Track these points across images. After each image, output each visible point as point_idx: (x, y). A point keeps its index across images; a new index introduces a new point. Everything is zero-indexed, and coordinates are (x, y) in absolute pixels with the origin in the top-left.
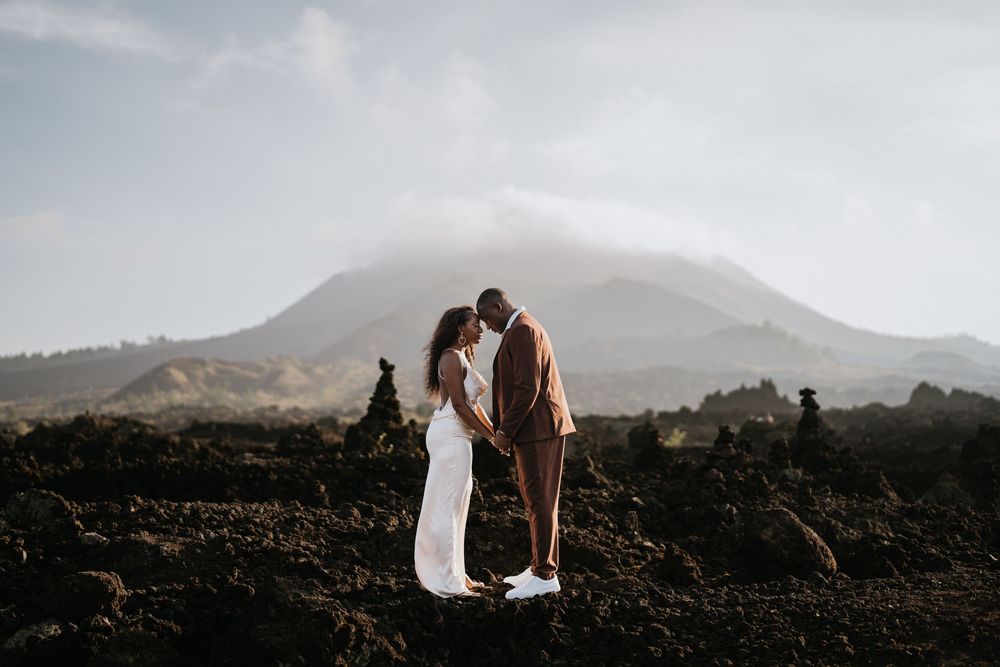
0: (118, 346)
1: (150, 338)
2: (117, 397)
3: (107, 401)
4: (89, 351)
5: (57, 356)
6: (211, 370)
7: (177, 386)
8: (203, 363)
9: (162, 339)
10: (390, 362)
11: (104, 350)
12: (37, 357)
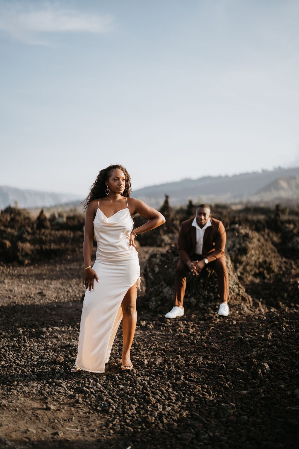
2: (258, 193)
4: (248, 174)
5: (235, 176)
7: (282, 188)
10: (168, 194)
11: (254, 173)
12: (227, 177)
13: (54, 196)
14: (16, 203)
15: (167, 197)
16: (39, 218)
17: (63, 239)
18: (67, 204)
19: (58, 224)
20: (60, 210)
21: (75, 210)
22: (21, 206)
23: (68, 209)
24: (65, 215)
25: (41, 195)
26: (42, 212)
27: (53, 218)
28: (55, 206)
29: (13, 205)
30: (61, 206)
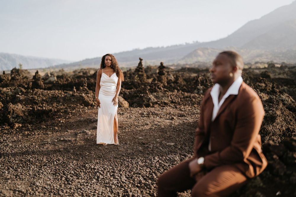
0: (184, 44)
1: (194, 42)
2: (183, 59)
3: (180, 60)
4: (176, 46)
5: (168, 47)
6: (210, 51)
7: (200, 56)
8: (207, 49)
9: (197, 42)
11: (180, 45)
12: (163, 47)
13: (47, 61)
14: (21, 65)
15: (141, 60)
16: (34, 77)
17: (55, 99)
18: (57, 67)
19: (50, 82)
20: (52, 70)
21: (63, 70)
22: (24, 68)
23: (57, 70)
24: (56, 74)
25: (39, 60)
26: (37, 72)
27: (46, 77)
28: (49, 68)
29: (18, 67)
30: (53, 68)
